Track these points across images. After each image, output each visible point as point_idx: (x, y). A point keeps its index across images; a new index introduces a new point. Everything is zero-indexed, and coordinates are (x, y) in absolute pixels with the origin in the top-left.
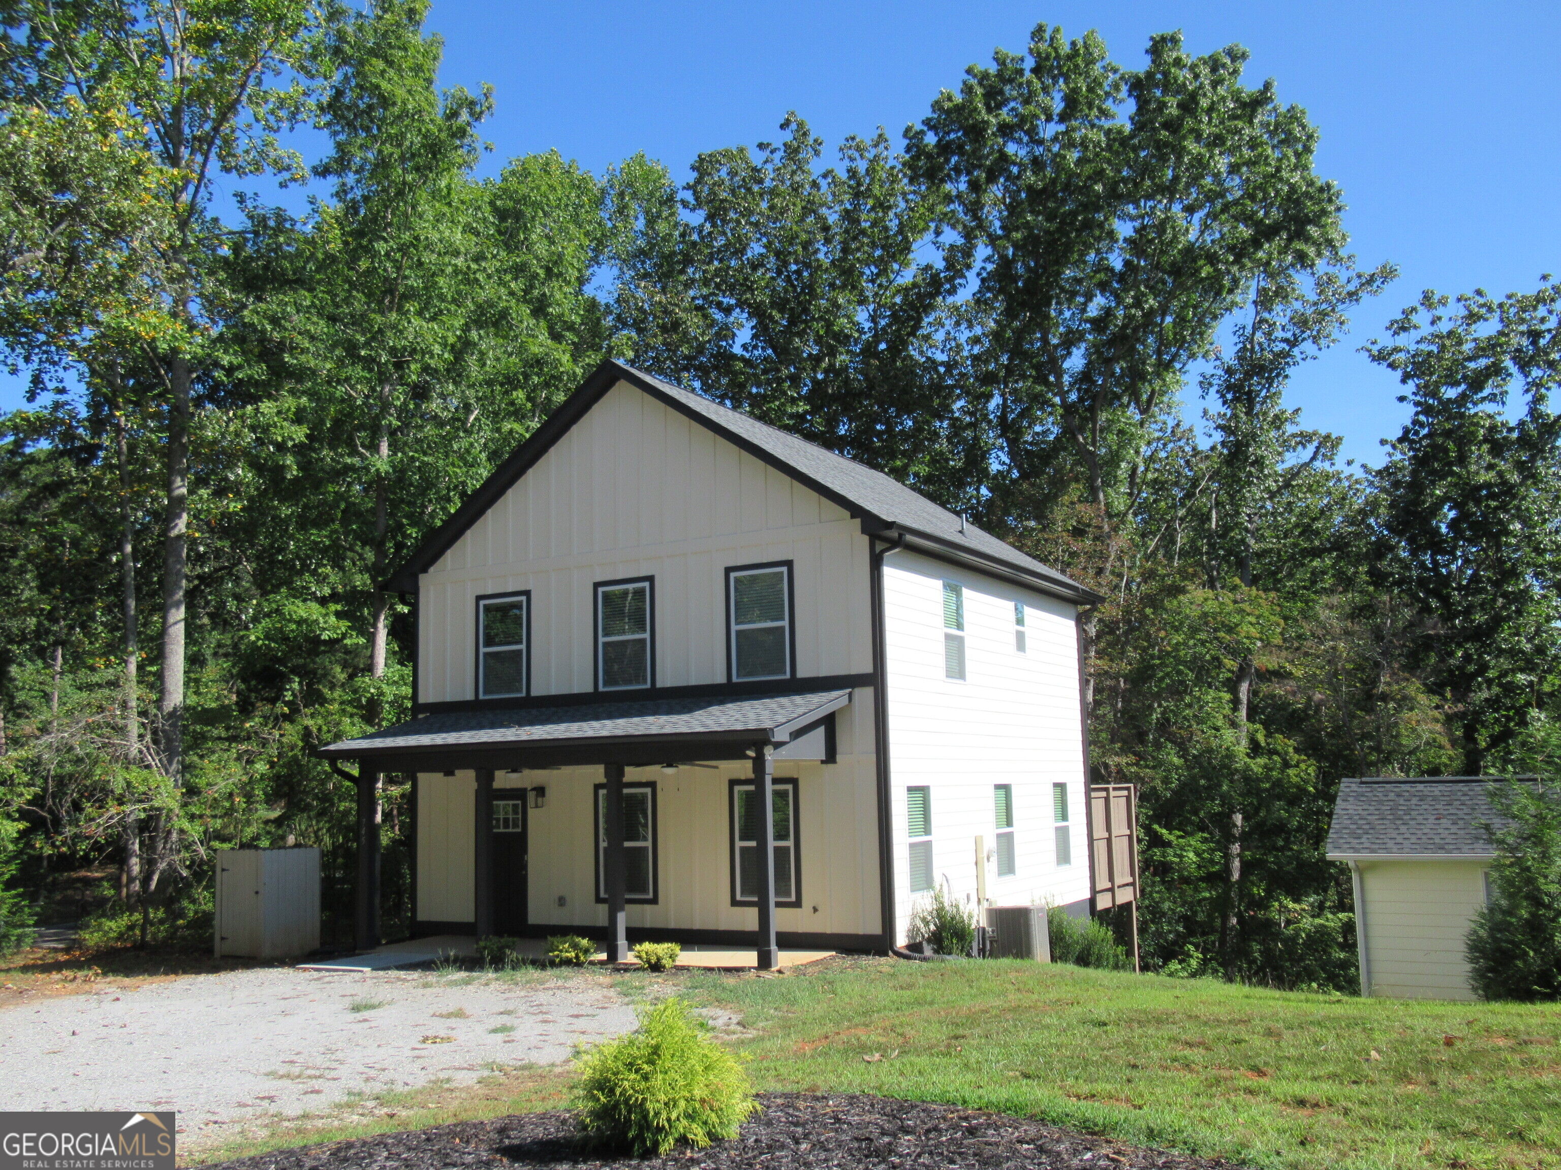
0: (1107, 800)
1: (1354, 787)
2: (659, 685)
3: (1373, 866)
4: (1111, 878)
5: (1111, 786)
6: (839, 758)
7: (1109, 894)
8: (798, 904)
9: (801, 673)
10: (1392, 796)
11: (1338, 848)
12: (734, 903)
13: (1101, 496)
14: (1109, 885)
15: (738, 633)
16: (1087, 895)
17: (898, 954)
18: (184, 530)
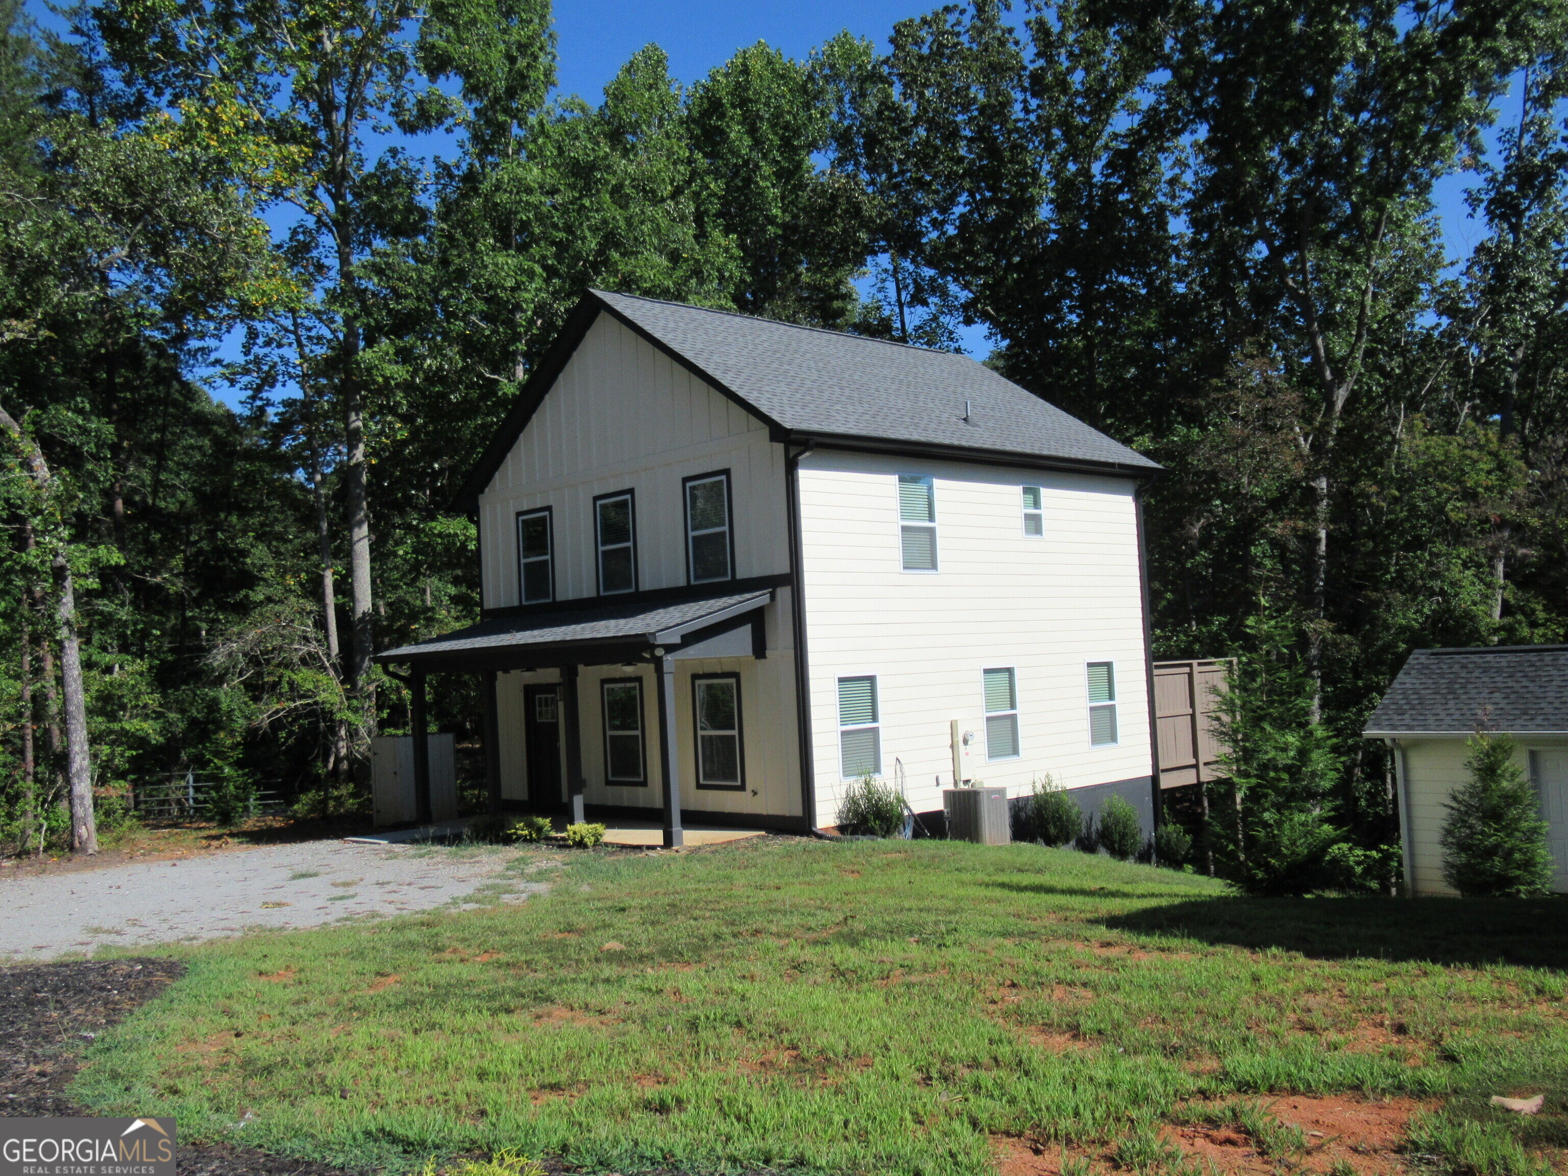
0: (1190, 675)
1: (1423, 659)
2: (641, 589)
3: (1417, 743)
4: (1196, 754)
5: (1195, 662)
6: (768, 653)
7: (1194, 771)
8: (742, 788)
9: (740, 575)
10: (1456, 668)
11: (1378, 725)
12: (699, 786)
13: (1320, 341)
14: (1193, 762)
15: (694, 538)
16: (1149, 772)
17: (820, 837)
18: (361, 459)
